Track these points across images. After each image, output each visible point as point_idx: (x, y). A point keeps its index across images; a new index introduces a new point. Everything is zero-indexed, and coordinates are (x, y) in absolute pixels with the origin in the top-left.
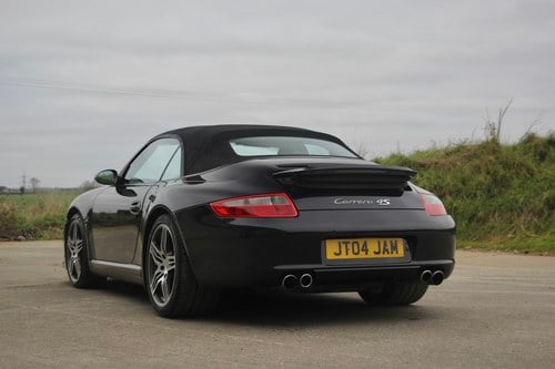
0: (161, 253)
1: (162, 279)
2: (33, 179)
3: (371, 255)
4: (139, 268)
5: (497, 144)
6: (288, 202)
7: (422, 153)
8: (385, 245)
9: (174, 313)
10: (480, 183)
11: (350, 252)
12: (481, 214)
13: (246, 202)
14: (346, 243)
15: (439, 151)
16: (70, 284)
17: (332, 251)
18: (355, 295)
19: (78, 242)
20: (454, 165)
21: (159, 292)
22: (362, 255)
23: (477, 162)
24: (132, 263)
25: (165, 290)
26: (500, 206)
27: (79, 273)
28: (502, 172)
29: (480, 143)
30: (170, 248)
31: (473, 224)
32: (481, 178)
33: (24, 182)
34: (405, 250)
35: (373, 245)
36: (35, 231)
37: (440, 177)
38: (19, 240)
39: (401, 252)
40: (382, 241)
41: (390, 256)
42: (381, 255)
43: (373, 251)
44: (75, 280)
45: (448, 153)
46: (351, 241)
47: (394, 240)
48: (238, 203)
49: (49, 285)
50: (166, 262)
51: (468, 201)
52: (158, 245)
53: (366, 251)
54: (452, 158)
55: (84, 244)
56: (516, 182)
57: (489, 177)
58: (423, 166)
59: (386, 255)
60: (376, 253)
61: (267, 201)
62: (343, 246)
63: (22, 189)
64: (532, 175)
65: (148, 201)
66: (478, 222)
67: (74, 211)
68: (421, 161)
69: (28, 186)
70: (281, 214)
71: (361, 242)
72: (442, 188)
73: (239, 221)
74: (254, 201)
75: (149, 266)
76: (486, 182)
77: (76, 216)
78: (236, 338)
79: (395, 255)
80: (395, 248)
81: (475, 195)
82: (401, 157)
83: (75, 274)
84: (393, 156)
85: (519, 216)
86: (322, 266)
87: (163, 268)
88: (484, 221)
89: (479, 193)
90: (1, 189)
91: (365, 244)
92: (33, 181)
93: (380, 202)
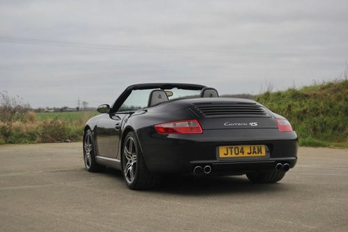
0: (130, 153)
1: (131, 168)
2: (84, 102)
3: (246, 155)
4: (119, 161)
6: (197, 125)
7: (308, 88)
8: (254, 149)
9: (136, 187)
10: (341, 107)
11: (233, 153)
12: (341, 125)
13: (175, 125)
14: (231, 148)
15: (317, 87)
16: (86, 169)
17: (223, 153)
18: (244, 176)
19: (90, 145)
20: (326, 95)
21: (129, 176)
22: (241, 155)
23: (339, 93)
24: (116, 158)
25: (132, 174)
27: (90, 163)
29: (342, 82)
30: (134, 151)
31: (336, 132)
32: (341, 103)
33: (79, 104)
34: (267, 152)
35: (247, 149)
36: (76, 136)
37: (316, 103)
38: (67, 142)
39: (264, 153)
40: (252, 147)
41: (257, 155)
42: (252, 155)
43: (247, 153)
44: (88, 167)
45: (323, 88)
46: (234, 147)
47: (259, 146)
48: (170, 125)
49: (75, 170)
50: (132, 159)
51: (333, 117)
52: (128, 148)
53: (243, 153)
54: (324, 91)
55: (92, 147)
57: (346, 103)
58: (307, 96)
59: (255, 155)
61: (186, 124)
62: (229, 150)
63: (78, 108)
65: (124, 122)
66: (339, 130)
67: (87, 127)
68: (306, 93)
69: (81, 106)
70: (194, 131)
71: (240, 147)
72: (317, 110)
73: (171, 136)
74: (179, 124)
75: (124, 160)
76: (344, 106)
77: (89, 131)
78: (165, 201)
79: (260, 154)
80: (260, 151)
81: (338, 114)
82: (294, 91)
83: (88, 163)
84: (290, 90)
86: (217, 161)
87: (131, 161)
88: (343, 129)
89: (340, 112)
90: (65, 108)
91: (242, 149)
92: (84, 103)
93: (251, 124)
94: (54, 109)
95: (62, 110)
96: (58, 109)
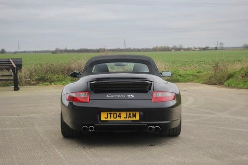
3: (122, 119)
6: (87, 96)
8: (130, 114)
11: (112, 117)
14: (111, 114)
17: (104, 116)
22: (118, 119)
35: (123, 115)
39: (138, 117)
40: (128, 113)
41: (132, 119)
42: (127, 119)
46: (113, 113)
47: (134, 112)
53: (120, 117)
59: (130, 119)
60: (125, 118)
61: (81, 95)
62: (109, 115)
63: (216, 48)
69: (219, 46)
71: (118, 113)
79: (134, 119)
80: (134, 116)
86: (99, 123)
90: (207, 47)
91: (120, 114)
92: (221, 44)
93: (129, 96)
94: (199, 48)
95: (204, 49)
96: (202, 48)
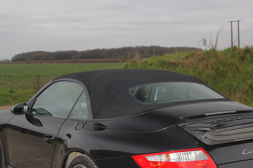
5: (216, 52)
10: (209, 75)
20: (193, 64)
23: (205, 62)
26: (223, 88)
28: (221, 68)
54: (190, 60)
56: (230, 74)
57: (214, 71)
58: (174, 64)
64: (238, 70)
76: (213, 74)
85: (234, 94)
